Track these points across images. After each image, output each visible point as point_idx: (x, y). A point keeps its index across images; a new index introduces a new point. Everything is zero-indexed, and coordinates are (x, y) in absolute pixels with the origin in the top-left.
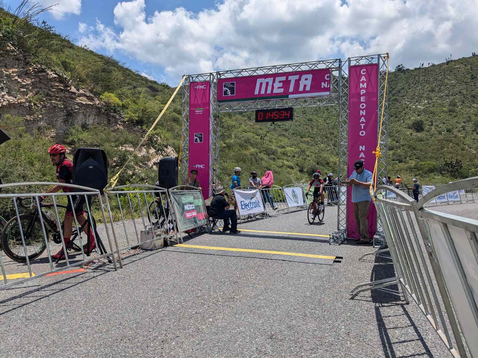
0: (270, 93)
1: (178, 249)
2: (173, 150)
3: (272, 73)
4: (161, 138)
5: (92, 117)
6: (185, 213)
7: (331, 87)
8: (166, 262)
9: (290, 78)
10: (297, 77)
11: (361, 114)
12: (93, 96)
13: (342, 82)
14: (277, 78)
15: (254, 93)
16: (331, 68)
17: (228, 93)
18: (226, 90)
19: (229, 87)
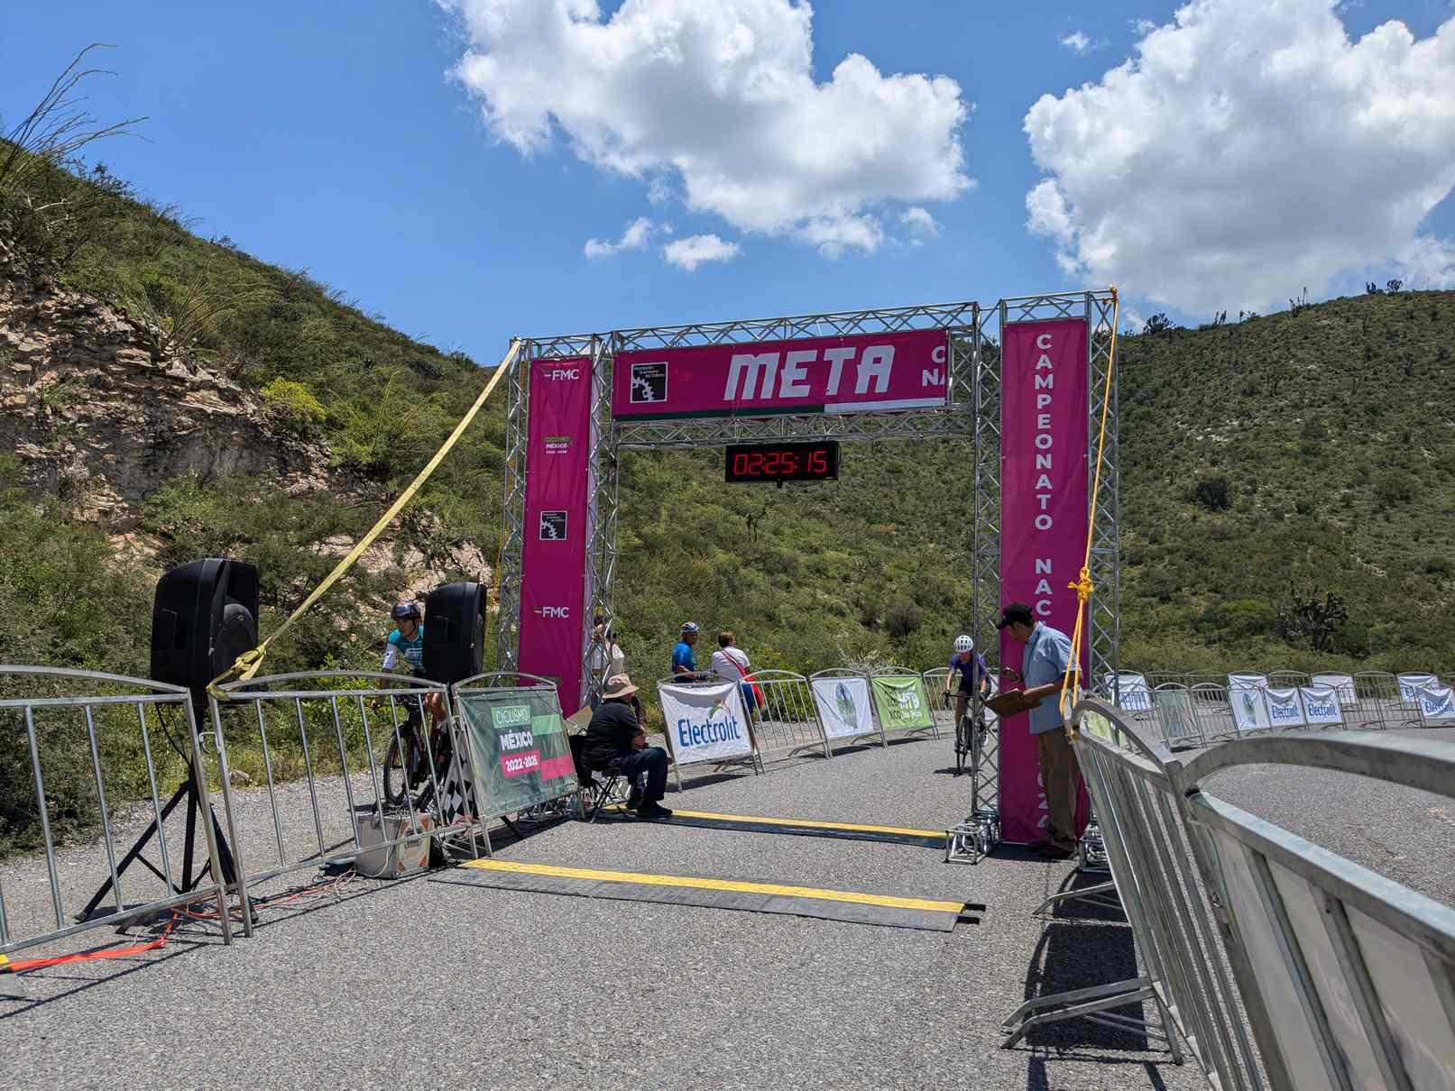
0: (769, 396)
1: (474, 877)
2: (478, 556)
3: (777, 338)
4: (442, 517)
5: (233, 452)
6: (500, 758)
7: (950, 384)
8: (434, 920)
9: (829, 354)
10: (849, 353)
11: (1039, 467)
12: (239, 389)
13: (983, 368)
14: (790, 354)
15: (723, 395)
16: (948, 329)
17: (646, 393)
18: (640, 385)
19: (648, 376)
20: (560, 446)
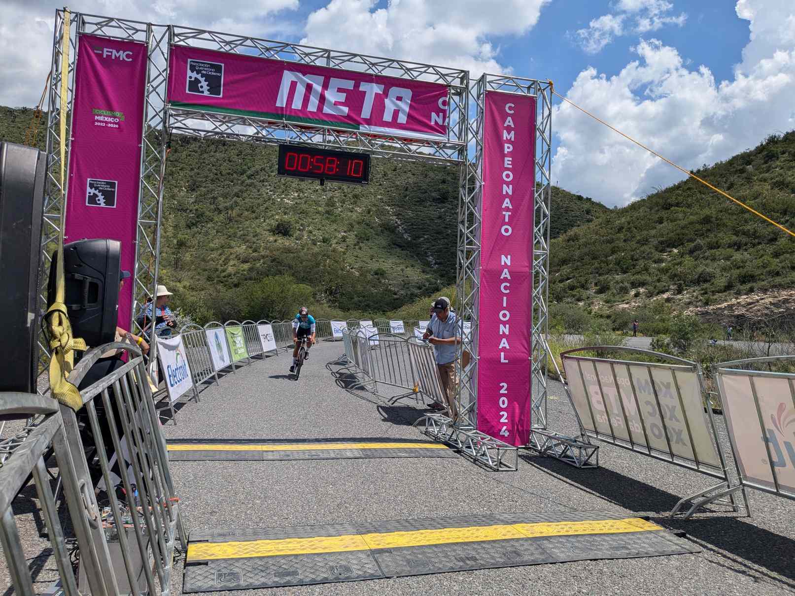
0: (315, 111)
3: (320, 65)
9: (363, 87)
10: (379, 88)
11: (504, 193)
14: (333, 80)
15: (275, 102)
16: (450, 86)
17: (202, 87)
18: (195, 78)
19: (205, 72)
20: (110, 120)
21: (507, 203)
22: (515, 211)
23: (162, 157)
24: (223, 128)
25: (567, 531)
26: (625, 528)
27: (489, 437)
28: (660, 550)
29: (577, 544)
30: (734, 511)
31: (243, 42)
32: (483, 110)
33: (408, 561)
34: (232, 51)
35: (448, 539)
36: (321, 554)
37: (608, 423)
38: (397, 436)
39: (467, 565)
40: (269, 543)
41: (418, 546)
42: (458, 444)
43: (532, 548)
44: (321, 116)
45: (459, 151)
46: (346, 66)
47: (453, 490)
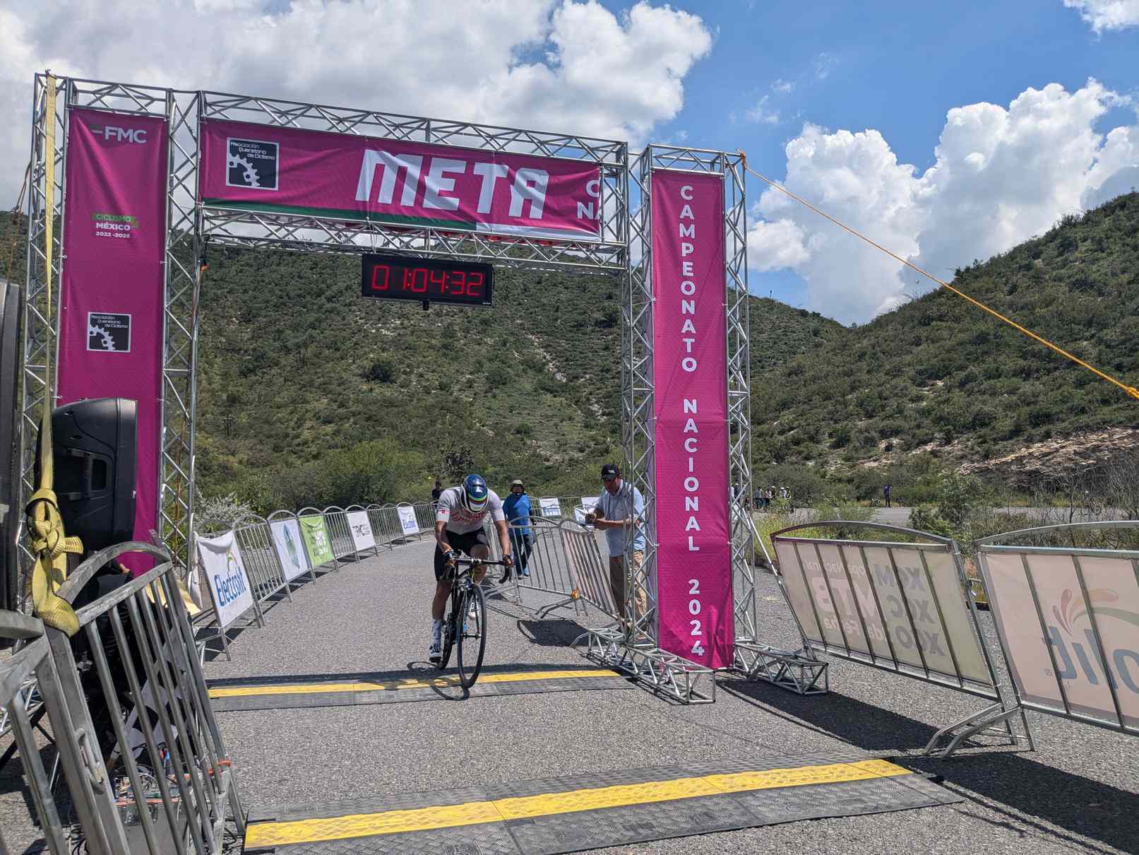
0: (412, 204)
3: (416, 141)
9: (479, 169)
10: (501, 171)
11: (684, 312)
14: (435, 160)
15: (355, 195)
16: (601, 164)
17: (248, 176)
18: (239, 164)
19: (252, 156)
20: (118, 227)
21: (688, 326)
22: (699, 337)
23: (194, 277)
24: (282, 233)
25: (781, 782)
26: (860, 774)
27: (676, 657)
28: (907, 801)
29: (793, 799)
30: (1013, 743)
31: (305, 112)
32: (649, 196)
33: (558, 835)
34: (290, 125)
35: (614, 800)
36: (435, 830)
37: (839, 629)
38: (548, 662)
39: (640, 834)
40: (361, 819)
41: (571, 813)
42: (633, 669)
43: (730, 808)
44: (420, 211)
45: (618, 254)
46: (451, 141)
47: (624, 733)
